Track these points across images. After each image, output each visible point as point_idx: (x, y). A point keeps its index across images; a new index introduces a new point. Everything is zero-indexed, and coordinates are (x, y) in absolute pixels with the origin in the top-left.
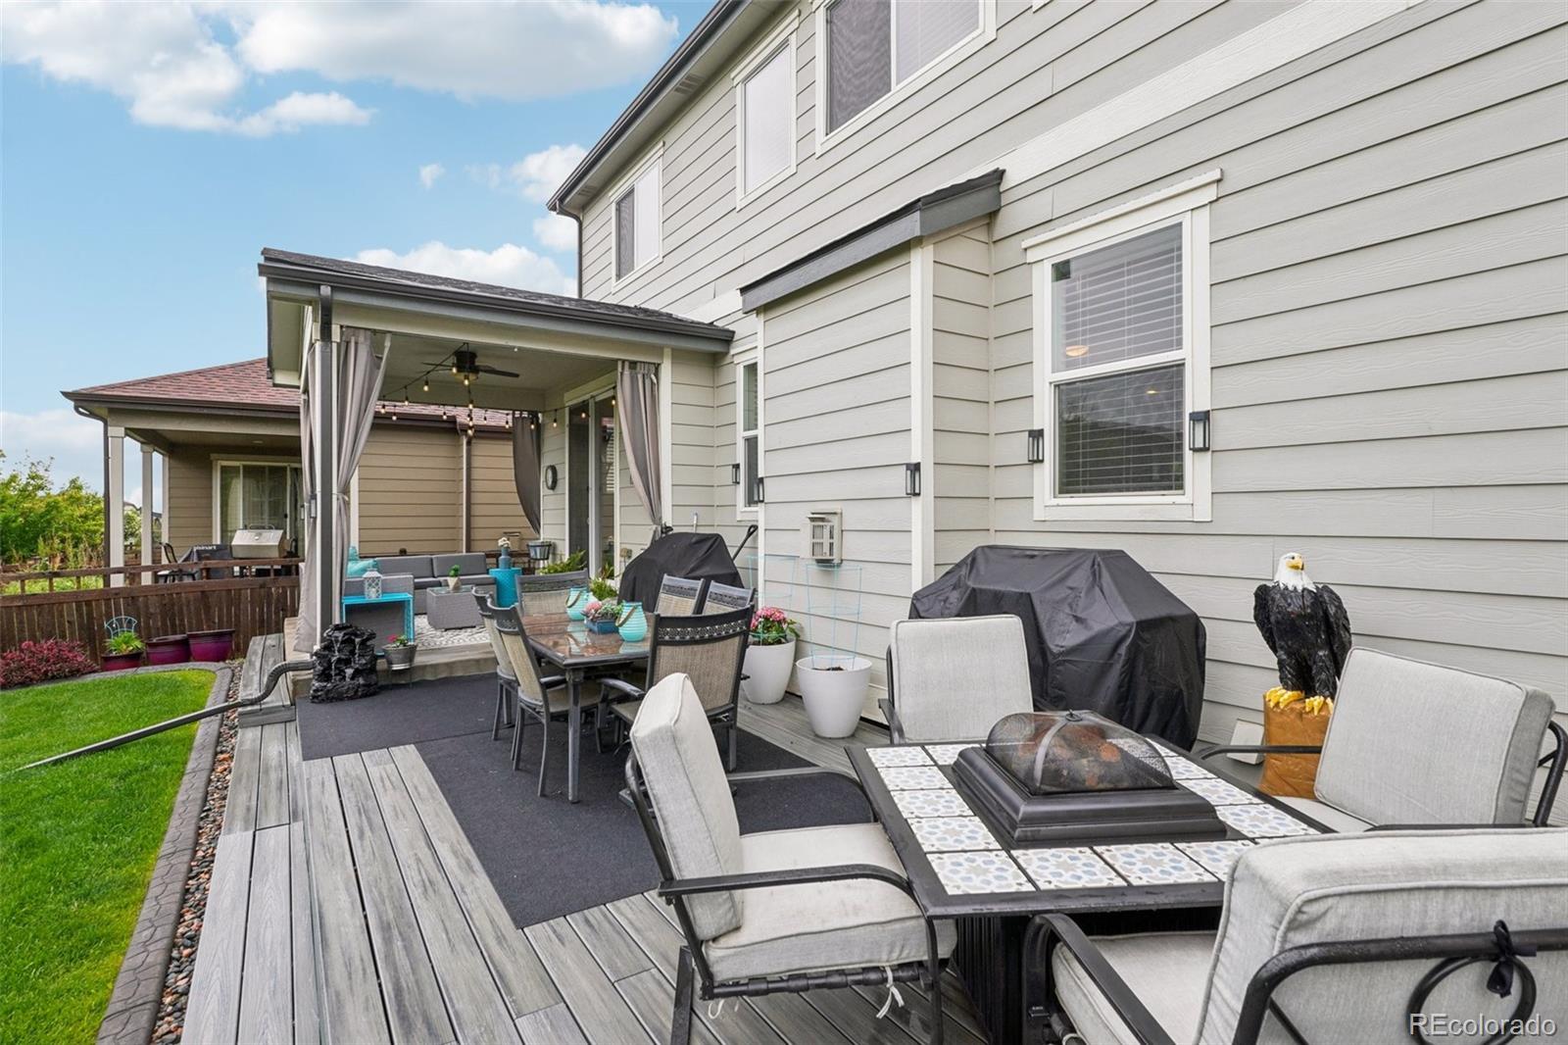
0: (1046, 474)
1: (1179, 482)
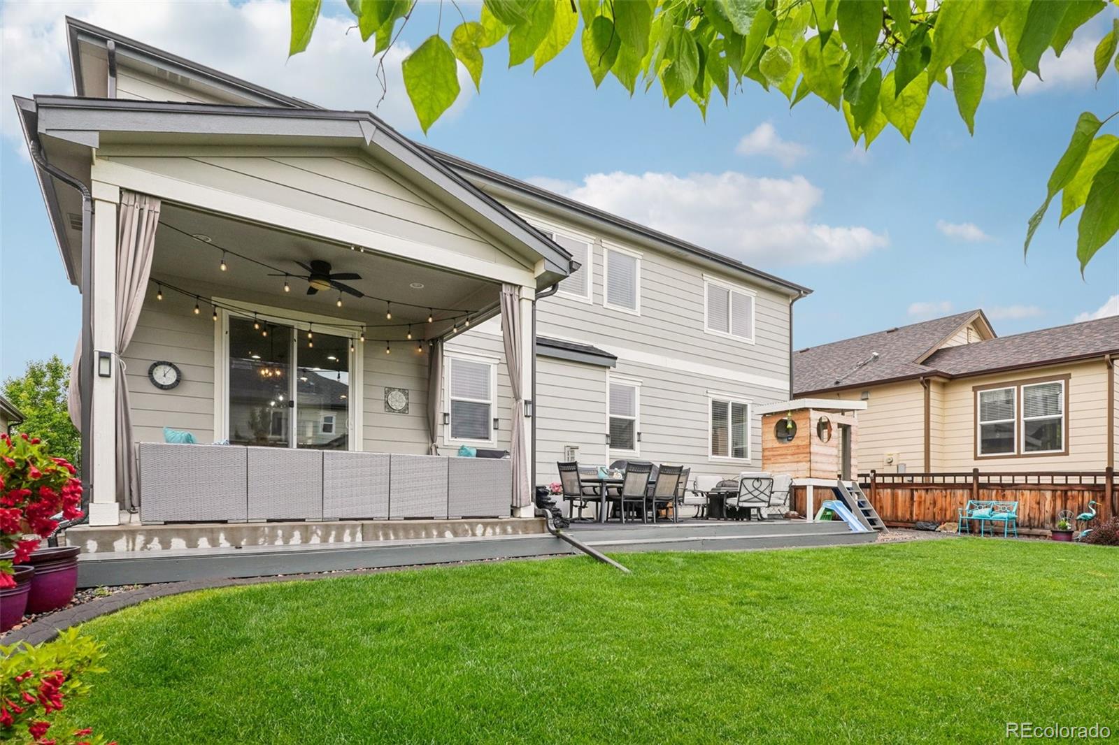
1: (632, 447)
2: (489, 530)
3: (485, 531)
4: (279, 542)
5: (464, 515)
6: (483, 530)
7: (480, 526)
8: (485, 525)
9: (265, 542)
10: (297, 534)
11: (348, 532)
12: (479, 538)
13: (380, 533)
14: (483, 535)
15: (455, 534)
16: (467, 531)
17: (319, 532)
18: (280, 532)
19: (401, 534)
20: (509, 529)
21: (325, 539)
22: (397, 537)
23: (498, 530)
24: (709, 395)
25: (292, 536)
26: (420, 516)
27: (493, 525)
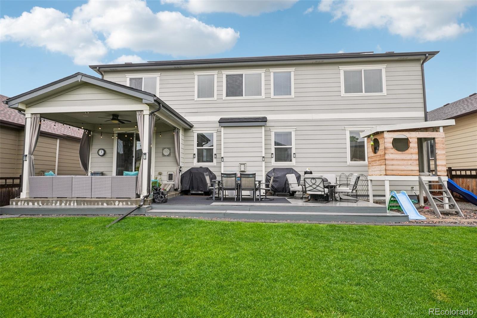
0: (274, 159)
1: (291, 161)
2: (121, 203)
3: (119, 203)
4: (54, 205)
5: (117, 197)
6: (118, 203)
7: (117, 201)
8: (119, 201)
9: (50, 204)
10: (58, 202)
11: (72, 202)
12: (116, 206)
13: (82, 203)
14: (118, 205)
15: (108, 204)
16: (112, 203)
17: (64, 202)
18: (54, 202)
19: (89, 203)
20: (129, 203)
21: (66, 204)
22: (87, 205)
23: (124, 203)
24: (346, 129)
25: (57, 203)
26: (101, 197)
27: (122, 201)
